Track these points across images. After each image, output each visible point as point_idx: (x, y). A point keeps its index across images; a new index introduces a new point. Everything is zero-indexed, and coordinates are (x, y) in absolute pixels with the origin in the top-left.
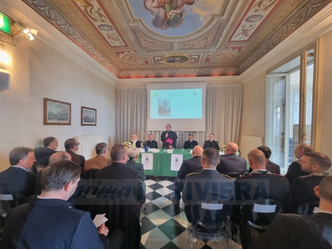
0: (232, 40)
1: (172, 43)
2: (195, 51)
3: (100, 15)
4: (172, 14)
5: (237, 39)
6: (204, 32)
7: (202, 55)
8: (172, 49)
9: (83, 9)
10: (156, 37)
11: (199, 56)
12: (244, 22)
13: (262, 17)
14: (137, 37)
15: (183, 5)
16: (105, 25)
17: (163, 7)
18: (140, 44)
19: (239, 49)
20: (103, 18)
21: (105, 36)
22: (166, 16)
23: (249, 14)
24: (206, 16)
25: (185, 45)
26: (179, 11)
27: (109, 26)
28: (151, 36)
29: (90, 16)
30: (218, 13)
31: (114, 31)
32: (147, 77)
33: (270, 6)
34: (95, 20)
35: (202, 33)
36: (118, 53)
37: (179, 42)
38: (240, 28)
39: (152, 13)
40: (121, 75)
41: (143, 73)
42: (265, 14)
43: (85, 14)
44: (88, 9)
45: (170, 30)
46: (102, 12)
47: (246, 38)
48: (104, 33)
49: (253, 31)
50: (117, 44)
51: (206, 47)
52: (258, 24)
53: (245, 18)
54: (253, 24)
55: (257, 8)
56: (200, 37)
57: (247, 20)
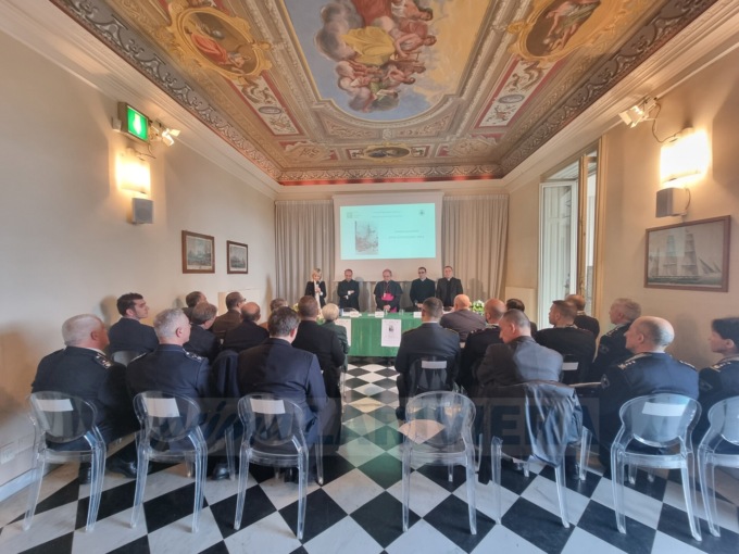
0: (481, 125)
1: (380, 131)
2: (421, 140)
3: (266, 96)
4: (380, 94)
5: (490, 123)
6: (433, 116)
7: (432, 146)
8: (380, 138)
9: (240, 89)
10: (353, 123)
11: (428, 148)
12: (495, 104)
13: (523, 97)
14: (321, 122)
15: (398, 84)
16: (271, 108)
17: (368, 86)
18: (325, 131)
19: (497, 137)
20: (270, 99)
21: (267, 121)
22: (371, 97)
23: (502, 94)
24: (435, 97)
25: (402, 133)
26: (391, 91)
27: (277, 108)
28: (345, 120)
29: (249, 97)
30: (454, 92)
31: (284, 115)
32: (332, 182)
33: (531, 84)
34: (256, 101)
35: (430, 117)
36: (284, 145)
37: (391, 129)
38: (492, 109)
39: (350, 93)
40: (285, 178)
41: (325, 176)
42: (527, 94)
43: (242, 95)
44: (249, 90)
45: (377, 113)
46: (270, 92)
47: (505, 123)
48: (267, 118)
49: (513, 114)
50: (286, 131)
51: (438, 135)
52: (519, 105)
53: (498, 98)
54: (511, 105)
55: (511, 87)
56: (426, 122)
57: (501, 101)
